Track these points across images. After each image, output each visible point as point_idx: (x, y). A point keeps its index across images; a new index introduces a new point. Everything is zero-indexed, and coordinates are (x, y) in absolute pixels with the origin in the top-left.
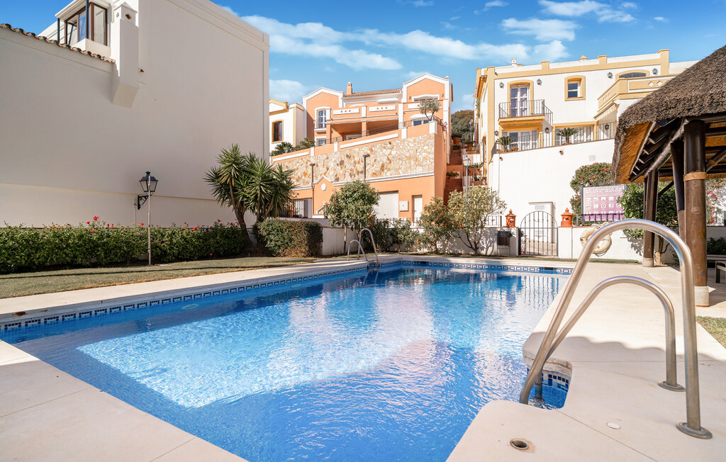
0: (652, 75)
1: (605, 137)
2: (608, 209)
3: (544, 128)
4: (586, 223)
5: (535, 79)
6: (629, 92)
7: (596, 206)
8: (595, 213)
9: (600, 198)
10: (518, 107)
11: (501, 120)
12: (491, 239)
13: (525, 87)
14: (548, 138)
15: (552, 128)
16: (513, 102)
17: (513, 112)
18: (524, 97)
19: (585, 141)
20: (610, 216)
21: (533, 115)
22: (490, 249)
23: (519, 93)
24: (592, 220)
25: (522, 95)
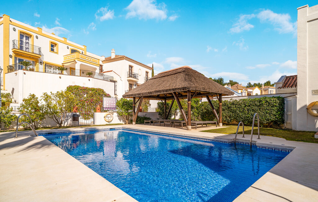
0: (81, 53)
1: (66, 74)
2: (111, 106)
3: (39, 62)
4: (105, 111)
5: (35, 35)
6: (80, 58)
7: (108, 105)
8: (107, 107)
9: (109, 102)
10: (24, 45)
11: (14, 50)
12: (67, 118)
13: (28, 37)
14: (41, 67)
15: (44, 63)
16: (21, 42)
17: (21, 48)
18: (27, 41)
19: (57, 73)
20: (112, 108)
21: (33, 53)
22: (66, 123)
23: (24, 38)
24: (106, 110)
25: (26, 40)
